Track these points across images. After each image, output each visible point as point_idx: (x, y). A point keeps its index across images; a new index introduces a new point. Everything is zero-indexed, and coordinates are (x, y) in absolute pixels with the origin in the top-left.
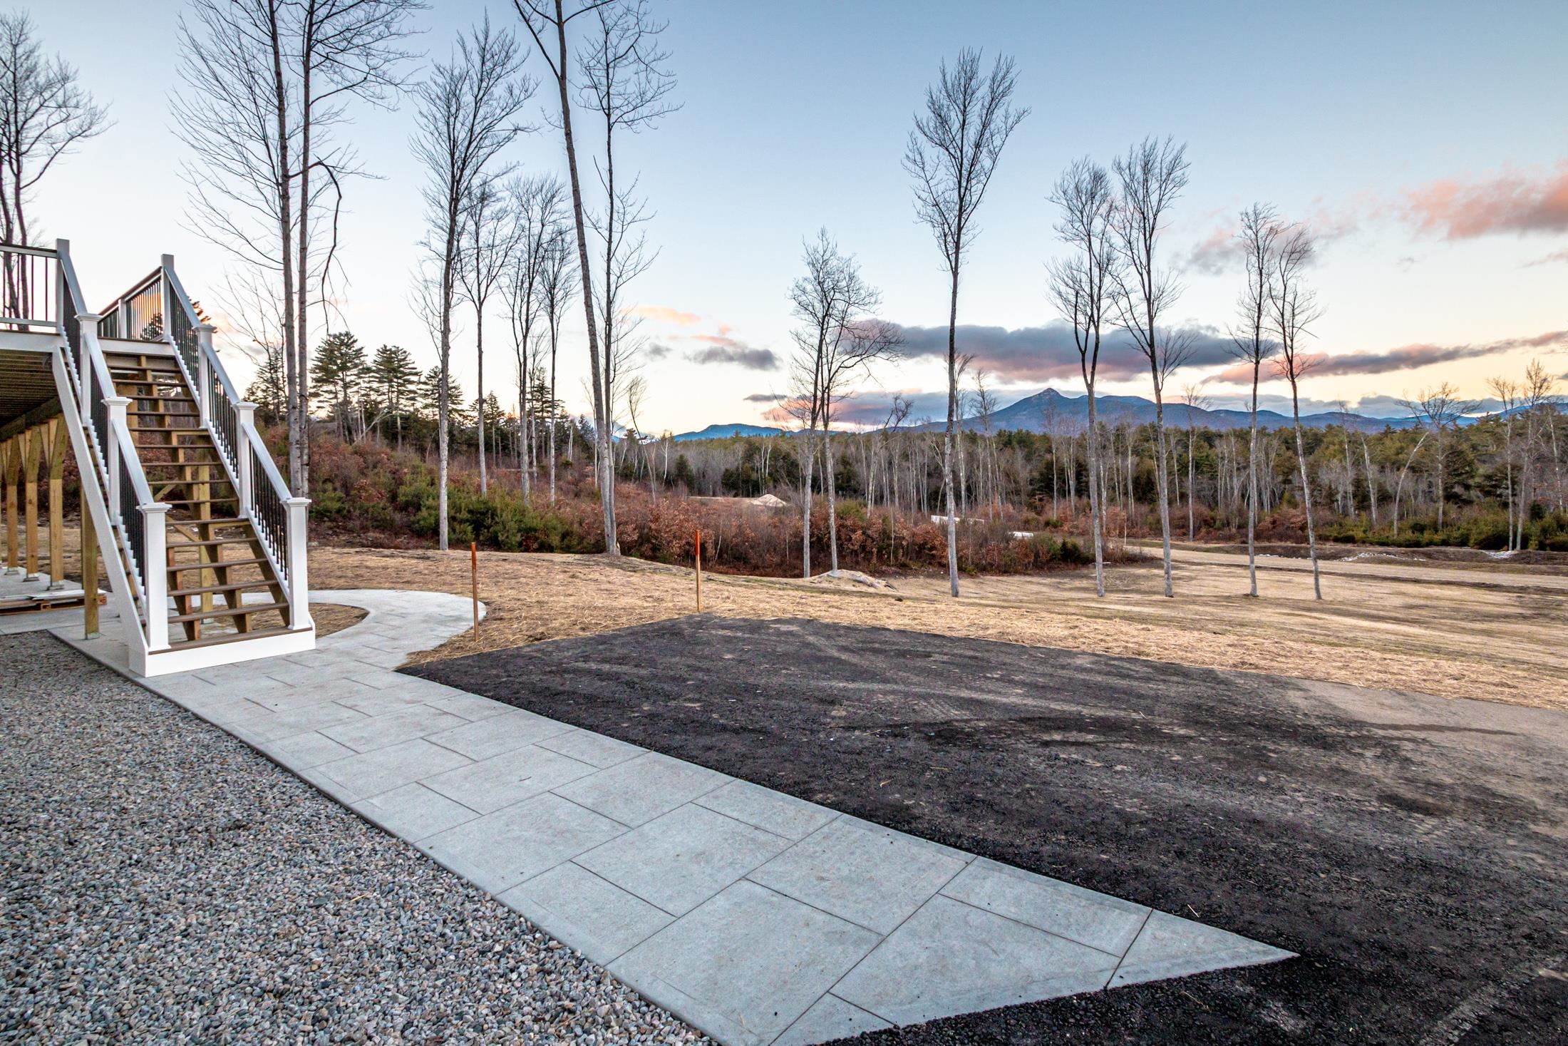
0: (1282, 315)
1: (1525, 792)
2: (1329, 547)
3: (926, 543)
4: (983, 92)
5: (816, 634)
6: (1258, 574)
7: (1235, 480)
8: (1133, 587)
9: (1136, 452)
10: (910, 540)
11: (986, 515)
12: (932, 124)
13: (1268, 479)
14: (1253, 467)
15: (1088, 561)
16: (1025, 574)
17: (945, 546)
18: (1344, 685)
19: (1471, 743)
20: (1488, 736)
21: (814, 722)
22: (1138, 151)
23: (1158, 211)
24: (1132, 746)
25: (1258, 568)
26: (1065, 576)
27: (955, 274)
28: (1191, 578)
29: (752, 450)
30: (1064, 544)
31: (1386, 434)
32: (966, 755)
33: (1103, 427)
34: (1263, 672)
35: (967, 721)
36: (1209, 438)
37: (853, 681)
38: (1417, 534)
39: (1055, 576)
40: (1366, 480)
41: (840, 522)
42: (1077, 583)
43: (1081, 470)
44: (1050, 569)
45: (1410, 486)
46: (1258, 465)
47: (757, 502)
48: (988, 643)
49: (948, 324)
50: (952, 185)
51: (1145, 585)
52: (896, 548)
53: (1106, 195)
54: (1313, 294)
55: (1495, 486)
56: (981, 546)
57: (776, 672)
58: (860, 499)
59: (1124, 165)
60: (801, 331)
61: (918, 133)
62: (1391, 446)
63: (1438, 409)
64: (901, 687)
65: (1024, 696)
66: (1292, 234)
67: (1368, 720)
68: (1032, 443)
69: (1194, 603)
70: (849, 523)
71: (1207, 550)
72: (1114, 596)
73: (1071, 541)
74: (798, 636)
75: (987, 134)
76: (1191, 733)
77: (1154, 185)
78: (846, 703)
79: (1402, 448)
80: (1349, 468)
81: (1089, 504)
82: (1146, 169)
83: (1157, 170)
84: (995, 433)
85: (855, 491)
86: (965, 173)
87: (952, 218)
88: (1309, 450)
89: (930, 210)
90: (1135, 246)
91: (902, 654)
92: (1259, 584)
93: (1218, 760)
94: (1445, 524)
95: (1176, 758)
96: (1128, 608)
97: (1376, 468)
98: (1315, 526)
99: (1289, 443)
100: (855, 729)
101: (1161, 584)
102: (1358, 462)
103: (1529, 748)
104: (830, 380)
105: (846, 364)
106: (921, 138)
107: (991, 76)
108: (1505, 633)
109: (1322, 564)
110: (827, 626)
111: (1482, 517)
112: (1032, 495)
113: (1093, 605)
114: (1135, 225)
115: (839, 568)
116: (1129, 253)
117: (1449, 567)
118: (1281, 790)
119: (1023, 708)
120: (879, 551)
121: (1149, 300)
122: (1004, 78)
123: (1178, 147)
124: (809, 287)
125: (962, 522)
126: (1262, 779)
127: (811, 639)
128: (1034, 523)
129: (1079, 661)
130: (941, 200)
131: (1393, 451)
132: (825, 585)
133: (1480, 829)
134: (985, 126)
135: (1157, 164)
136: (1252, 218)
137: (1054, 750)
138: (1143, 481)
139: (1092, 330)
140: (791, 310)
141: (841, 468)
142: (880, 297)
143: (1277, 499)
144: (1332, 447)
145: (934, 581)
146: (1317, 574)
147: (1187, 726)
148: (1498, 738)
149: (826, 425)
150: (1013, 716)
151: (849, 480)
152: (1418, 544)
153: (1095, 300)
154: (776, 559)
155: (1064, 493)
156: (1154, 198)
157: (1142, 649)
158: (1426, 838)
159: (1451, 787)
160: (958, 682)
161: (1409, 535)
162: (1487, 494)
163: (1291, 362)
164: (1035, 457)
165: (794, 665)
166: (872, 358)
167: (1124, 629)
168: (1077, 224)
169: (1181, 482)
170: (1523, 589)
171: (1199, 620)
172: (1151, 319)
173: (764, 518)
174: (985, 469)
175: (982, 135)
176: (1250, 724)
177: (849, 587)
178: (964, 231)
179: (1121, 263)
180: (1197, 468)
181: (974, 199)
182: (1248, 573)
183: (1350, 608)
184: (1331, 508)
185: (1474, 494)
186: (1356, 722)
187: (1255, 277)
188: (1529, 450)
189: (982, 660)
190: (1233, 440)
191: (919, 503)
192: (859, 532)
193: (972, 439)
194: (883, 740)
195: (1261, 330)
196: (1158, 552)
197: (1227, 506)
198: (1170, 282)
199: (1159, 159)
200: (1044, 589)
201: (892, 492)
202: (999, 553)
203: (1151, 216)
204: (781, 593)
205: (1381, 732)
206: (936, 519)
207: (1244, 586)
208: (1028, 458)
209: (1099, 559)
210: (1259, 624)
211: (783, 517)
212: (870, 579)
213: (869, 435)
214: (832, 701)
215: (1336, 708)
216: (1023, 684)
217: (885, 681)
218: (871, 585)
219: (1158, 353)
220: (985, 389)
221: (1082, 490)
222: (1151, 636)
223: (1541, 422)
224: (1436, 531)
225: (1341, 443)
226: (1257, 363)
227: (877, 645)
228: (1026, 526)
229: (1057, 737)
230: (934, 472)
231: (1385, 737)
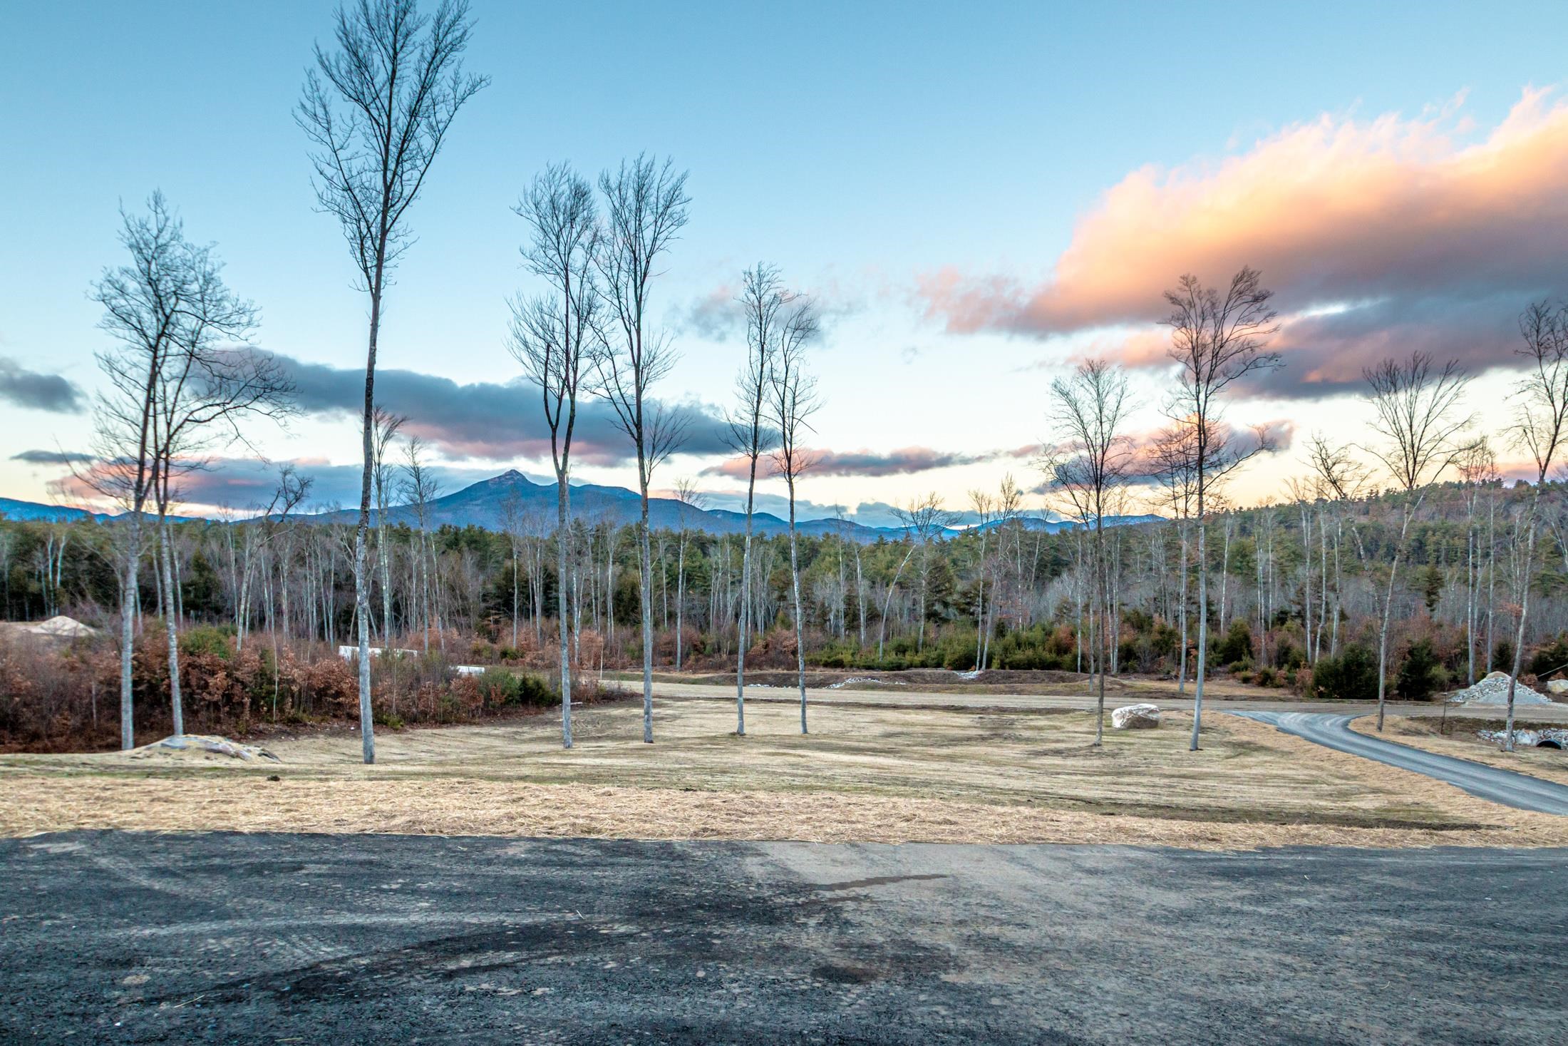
0: (783, 402)
1: (945, 940)
2: (820, 673)
3: (328, 687)
4: (424, 35)
5: (113, 852)
6: (747, 708)
7: (729, 596)
8: (609, 732)
9: (621, 560)
10: (305, 684)
11: (420, 644)
12: (343, 65)
13: (763, 595)
14: (747, 581)
15: (553, 702)
16: (471, 724)
17: (355, 690)
18: (803, 843)
19: (907, 894)
20: (922, 882)
21: (90, 1000)
22: (631, 168)
23: (652, 252)
24: (558, 959)
25: (747, 700)
26: (525, 723)
27: (376, 297)
28: (675, 717)
29: (28, 545)
30: (524, 681)
31: (878, 546)
32: (333, 1011)
33: (578, 525)
34: (724, 838)
35: (342, 960)
36: (703, 545)
37: (169, 923)
38: (900, 656)
39: (510, 724)
40: (857, 597)
41: (189, 659)
42: (539, 732)
43: (550, 582)
44: (506, 715)
45: (896, 603)
46: (754, 578)
47: (38, 628)
48: (391, 838)
49: (363, 365)
50: (374, 165)
51: (622, 729)
52: (282, 697)
53: (588, 220)
54: (814, 381)
55: (968, 604)
56: (411, 688)
57: (33, 925)
58: (226, 624)
59: (614, 184)
60: (115, 355)
61: (320, 74)
62: (883, 557)
63: (927, 519)
64: (248, 923)
65: (429, 910)
66: (796, 305)
67: (820, 882)
68: (487, 545)
69: (675, 748)
70: (203, 661)
71: (695, 682)
72: (581, 747)
73: (532, 676)
74: (83, 859)
75: (427, 101)
76: (632, 928)
77: (648, 218)
78: (150, 960)
79: (892, 562)
80: (842, 583)
81: (558, 626)
82: (640, 196)
83: (653, 199)
84: (437, 528)
85: (218, 611)
86: (394, 150)
87: (373, 211)
88: (804, 562)
89: (338, 195)
90: (623, 294)
91: (257, 870)
92: (747, 719)
93: (656, 959)
94: (925, 645)
95: (612, 965)
96: (598, 761)
97: (866, 583)
98: (806, 650)
99: (784, 553)
100: (159, 1001)
101: (639, 727)
102: (851, 577)
103: (955, 889)
104: (170, 437)
105: (197, 415)
106: (326, 83)
107: (435, 15)
108: (966, 757)
109: (811, 694)
110: (136, 838)
111: (954, 637)
112: (485, 615)
113: (555, 760)
114: (623, 265)
115: (185, 733)
116: (616, 301)
117: (925, 690)
118: (718, 984)
119: (424, 929)
120: (254, 702)
121: (637, 366)
122: (454, 22)
123: (678, 175)
124: (132, 286)
125: (385, 654)
126: (701, 974)
127: (104, 862)
128: (486, 654)
129: (511, 851)
130: (355, 183)
131: (884, 564)
132: (157, 760)
133: (899, 988)
134: (425, 87)
135: (653, 191)
136: (756, 280)
137: (458, 983)
138: (626, 597)
139: (566, 397)
140: (99, 320)
141: (194, 575)
142: (256, 316)
143: (771, 617)
144: (827, 558)
145: (340, 741)
146: (804, 704)
147: (628, 922)
148: (930, 883)
149: (162, 509)
150: (410, 941)
151: (207, 595)
152: (899, 667)
153: (571, 360)
154: (74, 721)
155: (526, 613)
156: (648, 234)
157: (594, 824)
158: (849, 1010)
159: (881, 947)
160: (340, 903)
161: (892, 657)
162: (963, 611)
163: (789, 459)
164: (491, 564)
165: (67, 910)
166: (242, 411)
167: (580, 797)
168: (551, 253)
169: (670, 597)
170: (984, 710)
171: (677, 770)
172: (639, 391)
173: (53, 655)
174: (420, 579)
175: (420, 99)
176: (701, 907)
177: (200, 762)
178: (390, 235)
179: (605, 310)
180: (688, 581)
181: (407, 191)
182: (734, 707)
183: (834, 741)
184: (823, 630)
185: (952, 610)
186: (806, 885)
187: (756, 353)
188: (999, 567)
189: (379, 864)
190: (728, 547)
191: (321, 628)
192: (222, 674)
193: (403, 536)
194: (205, 1011)
195: (761, 418)
196: (637, 686)
197: (719, 628)
198: (663, 347)
199: (655, 185)
200: (497, 742)
201: (279, 612)
202: (437, 696)
203: (643, 257)
204: (67, 782)
205: (828, 894)
206: (345, 651)
207: (729, 723)
208: (481, 566)
209: (567, 700)
210: (742, 769)
211: (88, 654)
212: (234, 746)
213: (243, 524)
214: (128, 962)
215: (790, 872)
216: (432, 893)
217: (223, 916)
218: (237, 756)
219: (646, 436)
220: (422, 465)
221: (550, 610)
222: (611, 804)
223: (1010, 539)
224: (917, 652)
225: (837, 554)
226: (755, 457)
227: (217, 861)
228: (475, 657)
229: (466, 963)
230: (344, 584)
231: (831, 900)
